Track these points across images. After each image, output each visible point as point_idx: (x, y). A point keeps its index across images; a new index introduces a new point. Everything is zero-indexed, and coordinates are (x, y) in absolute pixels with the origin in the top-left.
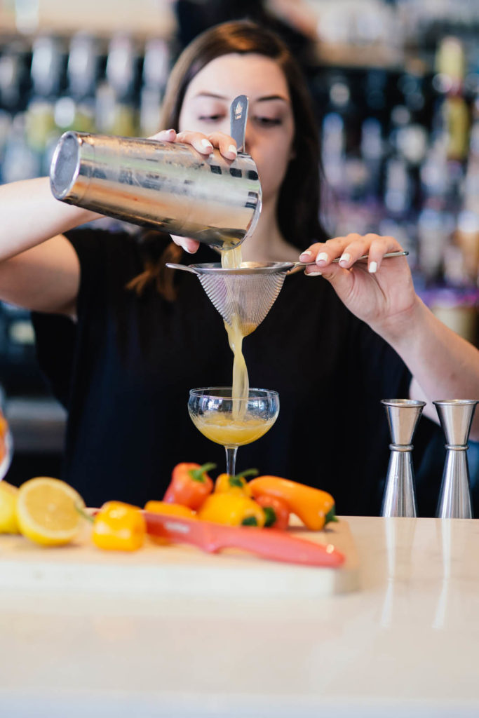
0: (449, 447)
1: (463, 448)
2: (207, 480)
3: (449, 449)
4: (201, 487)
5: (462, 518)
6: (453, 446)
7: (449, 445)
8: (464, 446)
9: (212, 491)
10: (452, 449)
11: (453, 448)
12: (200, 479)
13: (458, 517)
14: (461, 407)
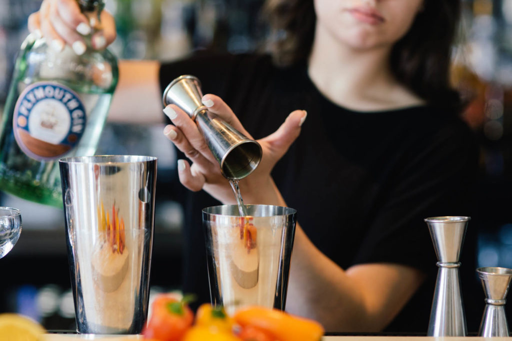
0: (442, 265)
1: (456, 265)
2: (187, 313)
3: (441, 267)
4: (177, 322)
5: (455, 336)
6: (445, 263)
7: (441, 263)
8: (456, 263)
9: (193, 323)
10: (444, 267)
11: (446, 265)
12: (178, 312)
13: (452, 335)
14: (453, 224)
